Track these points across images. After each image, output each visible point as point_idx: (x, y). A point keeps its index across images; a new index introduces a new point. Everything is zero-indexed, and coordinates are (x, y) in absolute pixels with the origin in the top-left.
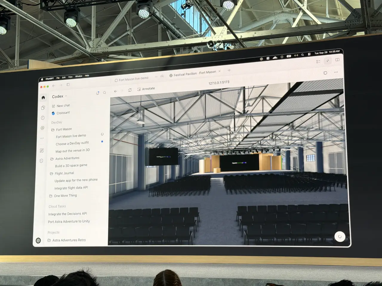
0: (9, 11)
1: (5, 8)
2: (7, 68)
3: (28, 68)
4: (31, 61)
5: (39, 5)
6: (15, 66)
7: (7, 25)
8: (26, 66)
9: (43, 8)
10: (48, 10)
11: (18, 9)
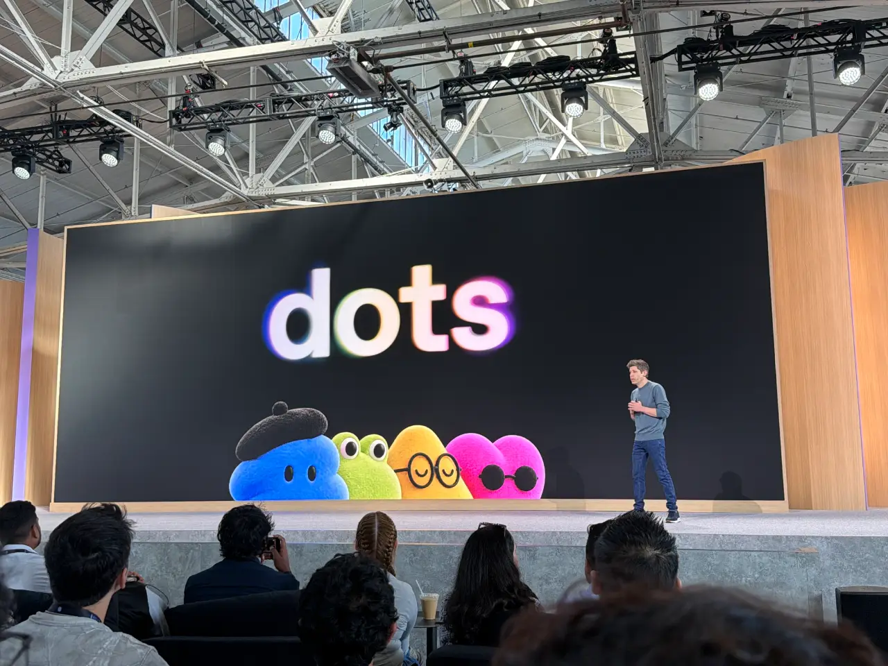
0: (122, 131)
1: (116, 127)
2: (120, 218)
3: (151, 217)
4: (156, 209)
5: (168, 123)
6: (132, 216)
7: (118, 152)
8: (148, 215)
9: (175, 126)
10: (181, 130)
11: (135, 127)
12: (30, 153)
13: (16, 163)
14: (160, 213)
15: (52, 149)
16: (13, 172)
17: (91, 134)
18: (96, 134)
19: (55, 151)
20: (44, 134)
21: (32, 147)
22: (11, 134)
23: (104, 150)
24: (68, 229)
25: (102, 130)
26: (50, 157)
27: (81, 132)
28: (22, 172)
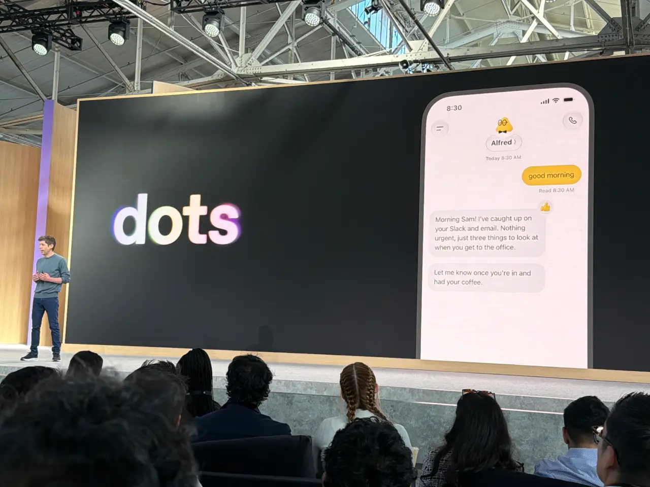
0: (129, 13)
1: (122, 8)
2: (124, 92)
3: (152, 93)
4: (156, 84)
5: (169, 5)
6: (135, 90)
7: (124, 32)
8: (150, 90)
9: (176, 8)
10: (180, 12)
11: (139, 9)
12: (47, 31)
13: (35, 40)
14: (161, 89)
15: (65, 28)
16: (33, 49)
17: (101, 15)
18: (105, 15)
19: (68, 30)
20: (59, 15)
21: (49, 26)
22: (32, 14)
23: (112, 30)
24: (80, 102)
25: (111, 11)
26: (63, 35)
27: (93, 12)
28: (40, 49)
